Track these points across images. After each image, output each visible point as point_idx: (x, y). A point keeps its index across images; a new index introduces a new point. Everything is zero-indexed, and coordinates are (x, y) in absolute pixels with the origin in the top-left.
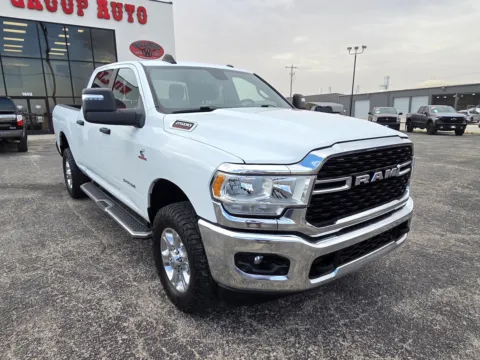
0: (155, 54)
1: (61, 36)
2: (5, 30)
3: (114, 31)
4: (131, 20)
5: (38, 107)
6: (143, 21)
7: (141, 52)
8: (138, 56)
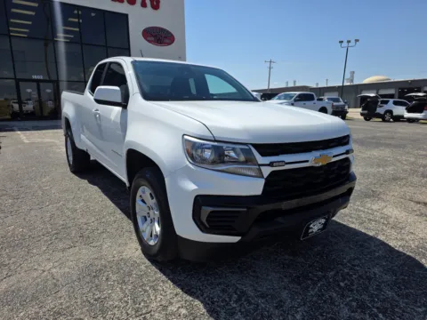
0: (167, 41)
1: (71, 20)
2: (13, 10)
3: (126, 16)
4: (144, 5)
5: (49, 91)
6: (156, 6)
7: (153, 39)
8: (149, 41)
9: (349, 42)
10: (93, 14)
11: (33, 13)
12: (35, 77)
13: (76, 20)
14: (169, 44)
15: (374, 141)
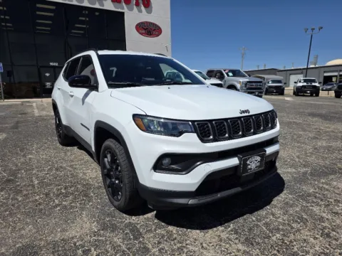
0: (155, 33)
1: (81, 18)
2: (38, 13)
3: (123, 13)
4: (137, 4)
7: (143, 31)
8: (142, 34)
9: (313, 29)
10: (97, 14)
11: (52, 14)
12: (51, 64)
13: (84, 19)
14: (158, 35)
15: (337, 116)
